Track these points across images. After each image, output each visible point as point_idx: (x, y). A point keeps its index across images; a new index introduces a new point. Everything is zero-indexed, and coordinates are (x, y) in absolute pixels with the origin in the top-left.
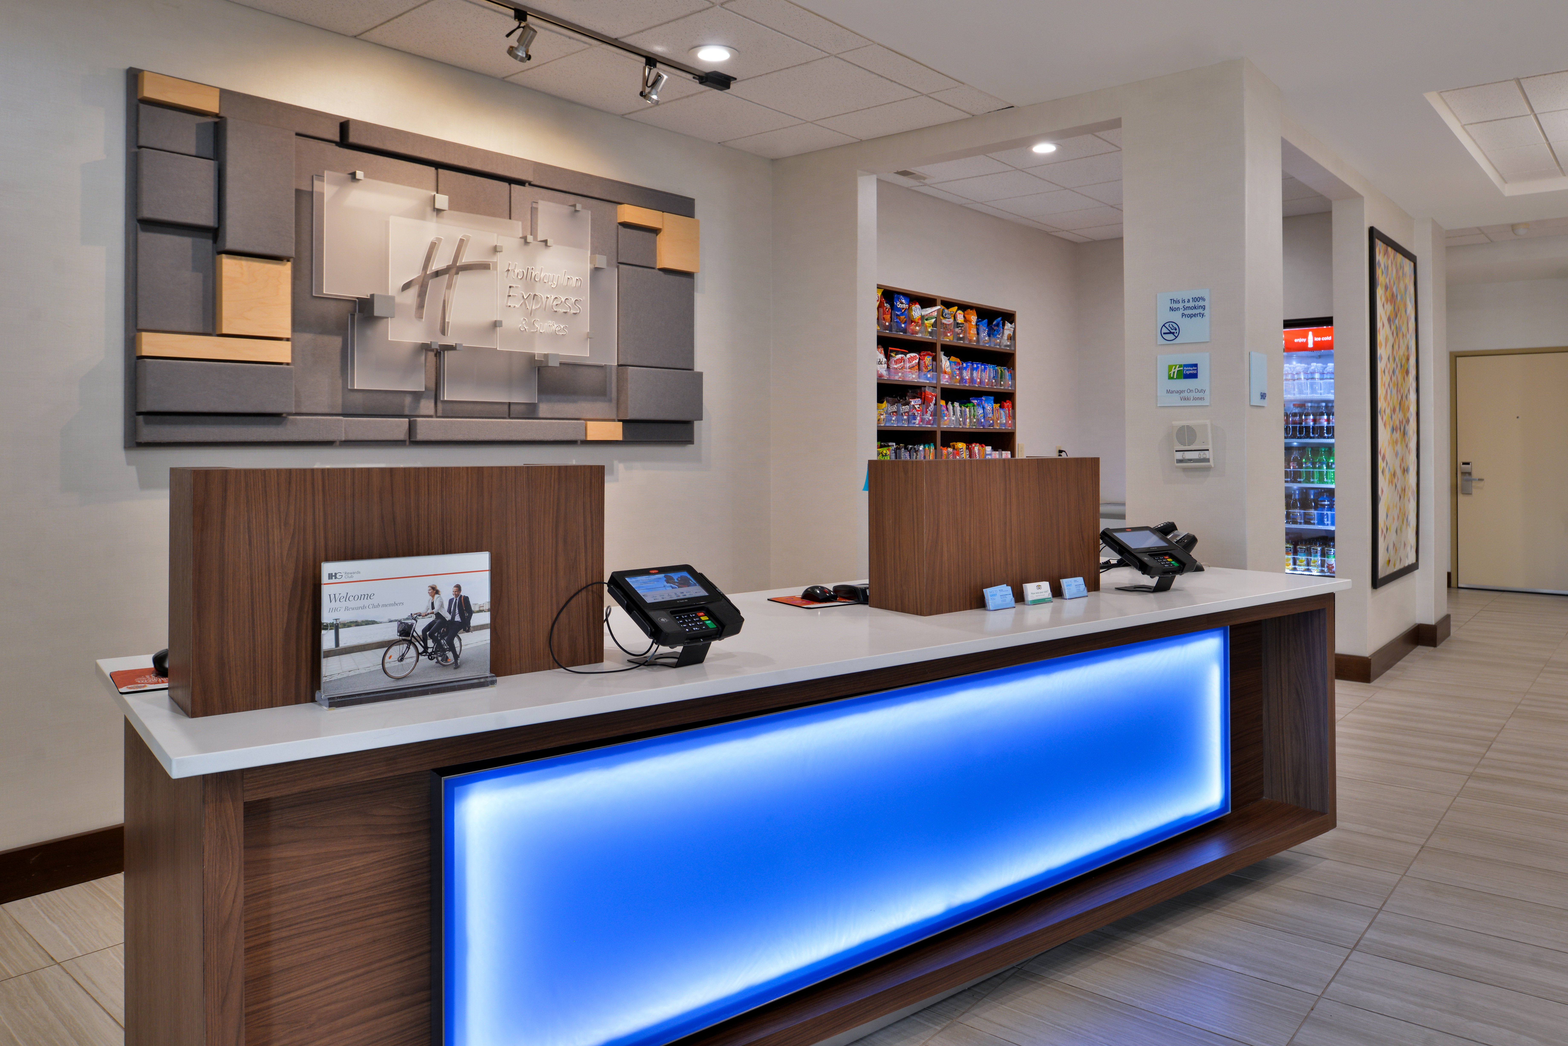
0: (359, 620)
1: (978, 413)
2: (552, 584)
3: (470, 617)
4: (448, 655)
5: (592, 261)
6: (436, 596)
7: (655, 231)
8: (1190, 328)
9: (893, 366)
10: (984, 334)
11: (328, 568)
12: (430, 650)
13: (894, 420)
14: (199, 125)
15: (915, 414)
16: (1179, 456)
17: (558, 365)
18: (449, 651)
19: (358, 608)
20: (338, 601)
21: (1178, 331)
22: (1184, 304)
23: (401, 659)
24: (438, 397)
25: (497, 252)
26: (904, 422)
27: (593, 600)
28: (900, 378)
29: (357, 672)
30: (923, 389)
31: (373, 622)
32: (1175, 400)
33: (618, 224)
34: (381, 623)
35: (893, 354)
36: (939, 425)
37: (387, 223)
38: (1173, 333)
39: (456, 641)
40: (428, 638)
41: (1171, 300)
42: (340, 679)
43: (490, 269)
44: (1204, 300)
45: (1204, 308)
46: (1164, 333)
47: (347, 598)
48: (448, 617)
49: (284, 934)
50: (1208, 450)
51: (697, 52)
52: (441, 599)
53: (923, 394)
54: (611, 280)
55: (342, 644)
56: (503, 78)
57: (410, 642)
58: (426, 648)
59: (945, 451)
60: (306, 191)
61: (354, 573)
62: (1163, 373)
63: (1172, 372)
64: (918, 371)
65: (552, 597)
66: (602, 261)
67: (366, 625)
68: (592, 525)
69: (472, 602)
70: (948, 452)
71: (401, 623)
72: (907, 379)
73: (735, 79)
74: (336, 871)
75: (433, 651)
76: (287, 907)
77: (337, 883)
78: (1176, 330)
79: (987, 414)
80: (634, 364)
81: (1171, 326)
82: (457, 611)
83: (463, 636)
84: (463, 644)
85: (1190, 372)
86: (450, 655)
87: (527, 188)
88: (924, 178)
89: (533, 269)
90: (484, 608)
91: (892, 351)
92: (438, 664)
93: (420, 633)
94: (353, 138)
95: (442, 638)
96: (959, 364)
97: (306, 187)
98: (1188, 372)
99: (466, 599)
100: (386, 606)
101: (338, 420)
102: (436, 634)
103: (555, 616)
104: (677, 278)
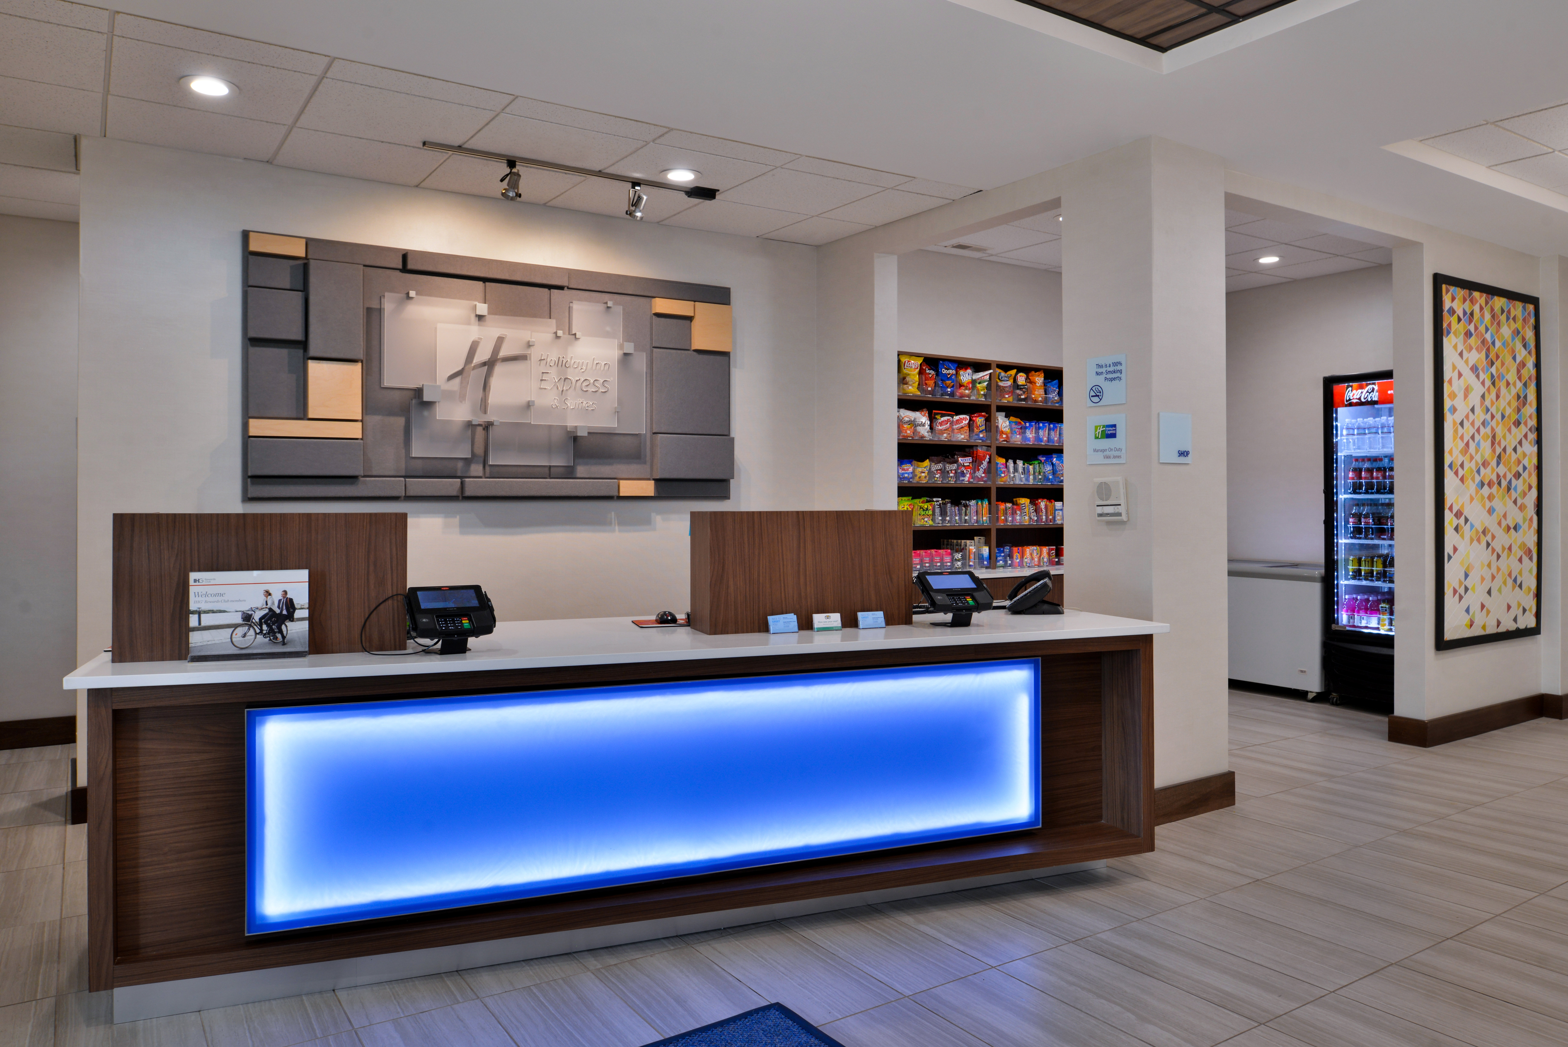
0: (215, 609)
1: (1046, 470)
2: (364, 593)
3: (294, 612)
4: (277, 636)
5: (621, 347)
6: (269, 597)
7: (690, 319)
8: (1113, 392)
9: (938, 428)
10: (1054, 394)
11: (193, 576)
12: (264, 632)
13: (937, 478)
14: (292, 267)
15: (963, 471)
16: (1100, 510)
17: (586, 434)
18: (279, 633)
19: (214, 602)
20: (200, 596)
21: (1101, 394)
22: (1106, 369)
23: (244, 636)
24: (486, 462)
25: (531, 346)
26: (950, 479)
27: (398, 607)
28: (946, 438)
29: (213, 642)
30: (974, 448)
31: (224, 611)
32: (1099, 458)
33: (653, 315)
34: (230, 612)
35: (938, 417)
36: (994, 482)
37: (436, 328)
38: (1098, 396)
39: (283, 627)
40: (263, 624)
41: (1097, 365)
42: (202, 646)
43: (527, 360)
44: (1120, 364)
45: (1120, 372)
46: (1092, 396)
47: (206, 595)
48: (278, 611)
49: (148, 795)
50: (1120, 505)
51: (667, 174)
52: (273, 599)
53: (975, 453)
54: (640, 362)
55: (203, 624)
56: (545, 204)
57: (250, 626)
58: (261, 630)
59: (1002, 506)
60: (374, 308)
61: (211, 579)
62: (1090, 434)
63: (1097, 432)
64: (968, 431)
65: (364, 603)
66: (629, 348)
67: (219, 612)
68: (397, 554)
69: (295, 602)
70: (1006, 508)
71: (244, 613)
72: (954, 440)
73: (718, 190)
74: (182, 761)
75: (266, 633)
76: (148, 779)
77: (182, 768)
78: (1100, 393)
79: (1056, 471)
80: (669, 432)
81: (1097, 389)
82: (284, 607)
83: (289, 624)
84: (288, 629)
85: (1110, 433)
86: (279, 636)
87: (566, 291)
88: (985, 250)
89: (563, 357)
90: (305, 607)
91: (938, 414)
92: (270, 641)
93: (258, 620)
94: (410, 266)
95: (274, 624)
96: (1020, 423)
97: (375, 305)
98: (1109, 432)
99: (291, 600)
100: (233, 601)
101: (400, 480)
102: (269, 622)
103: (367, 616)
104: (712, 357)
